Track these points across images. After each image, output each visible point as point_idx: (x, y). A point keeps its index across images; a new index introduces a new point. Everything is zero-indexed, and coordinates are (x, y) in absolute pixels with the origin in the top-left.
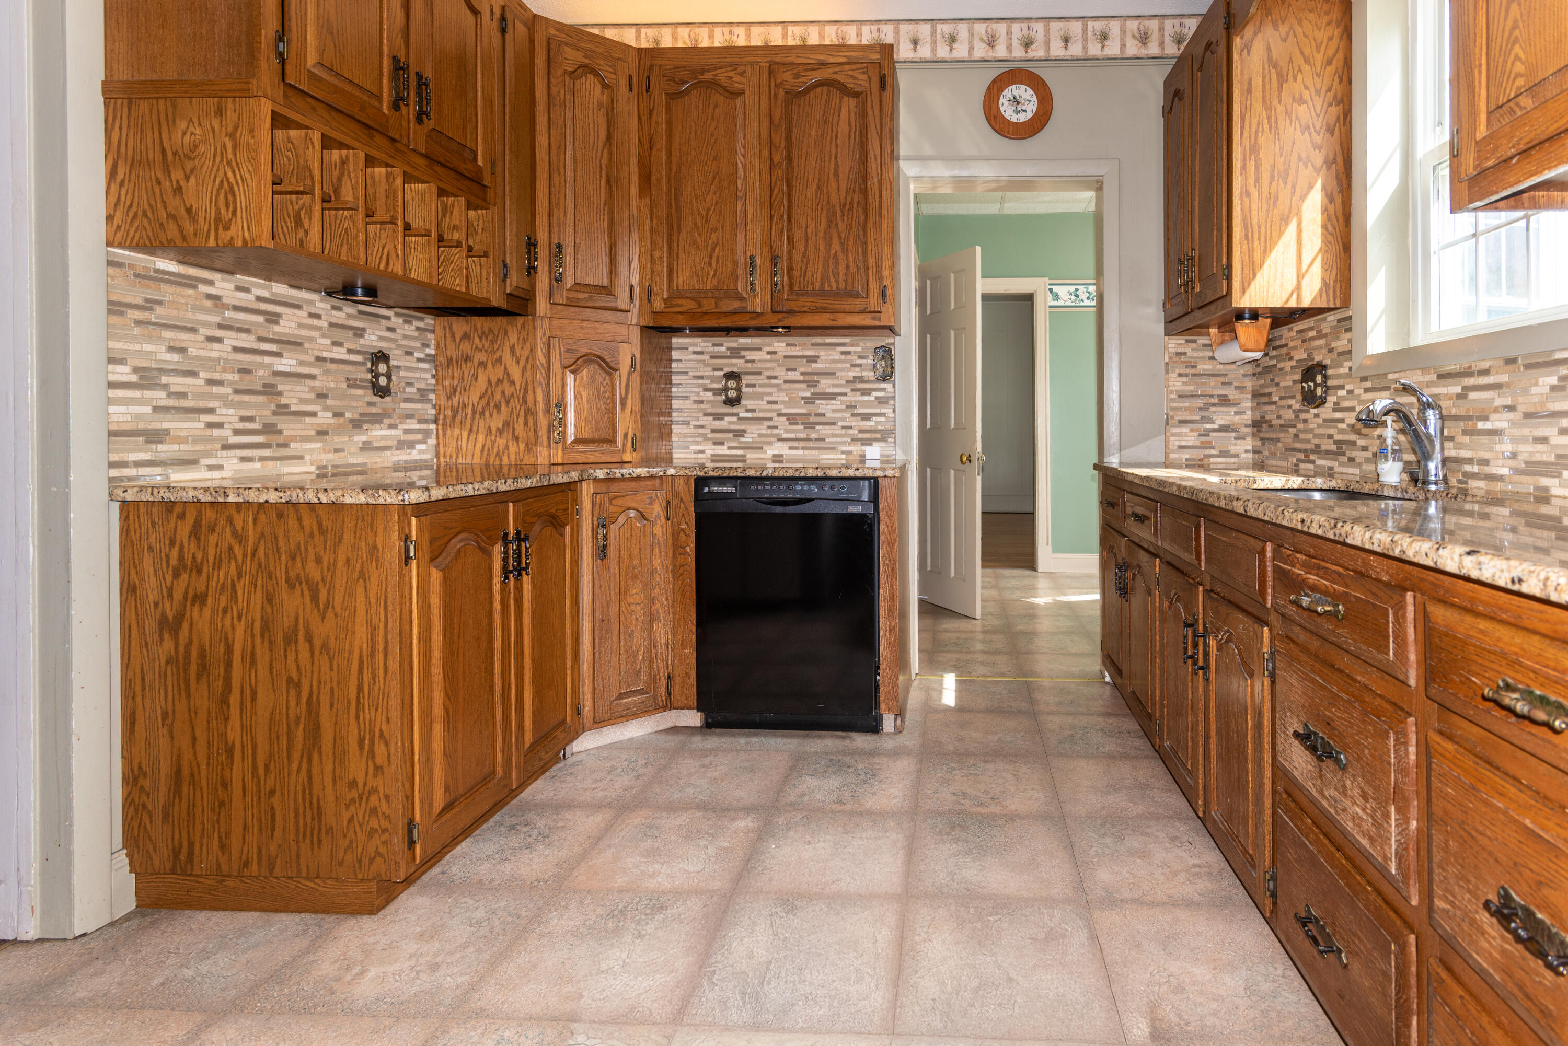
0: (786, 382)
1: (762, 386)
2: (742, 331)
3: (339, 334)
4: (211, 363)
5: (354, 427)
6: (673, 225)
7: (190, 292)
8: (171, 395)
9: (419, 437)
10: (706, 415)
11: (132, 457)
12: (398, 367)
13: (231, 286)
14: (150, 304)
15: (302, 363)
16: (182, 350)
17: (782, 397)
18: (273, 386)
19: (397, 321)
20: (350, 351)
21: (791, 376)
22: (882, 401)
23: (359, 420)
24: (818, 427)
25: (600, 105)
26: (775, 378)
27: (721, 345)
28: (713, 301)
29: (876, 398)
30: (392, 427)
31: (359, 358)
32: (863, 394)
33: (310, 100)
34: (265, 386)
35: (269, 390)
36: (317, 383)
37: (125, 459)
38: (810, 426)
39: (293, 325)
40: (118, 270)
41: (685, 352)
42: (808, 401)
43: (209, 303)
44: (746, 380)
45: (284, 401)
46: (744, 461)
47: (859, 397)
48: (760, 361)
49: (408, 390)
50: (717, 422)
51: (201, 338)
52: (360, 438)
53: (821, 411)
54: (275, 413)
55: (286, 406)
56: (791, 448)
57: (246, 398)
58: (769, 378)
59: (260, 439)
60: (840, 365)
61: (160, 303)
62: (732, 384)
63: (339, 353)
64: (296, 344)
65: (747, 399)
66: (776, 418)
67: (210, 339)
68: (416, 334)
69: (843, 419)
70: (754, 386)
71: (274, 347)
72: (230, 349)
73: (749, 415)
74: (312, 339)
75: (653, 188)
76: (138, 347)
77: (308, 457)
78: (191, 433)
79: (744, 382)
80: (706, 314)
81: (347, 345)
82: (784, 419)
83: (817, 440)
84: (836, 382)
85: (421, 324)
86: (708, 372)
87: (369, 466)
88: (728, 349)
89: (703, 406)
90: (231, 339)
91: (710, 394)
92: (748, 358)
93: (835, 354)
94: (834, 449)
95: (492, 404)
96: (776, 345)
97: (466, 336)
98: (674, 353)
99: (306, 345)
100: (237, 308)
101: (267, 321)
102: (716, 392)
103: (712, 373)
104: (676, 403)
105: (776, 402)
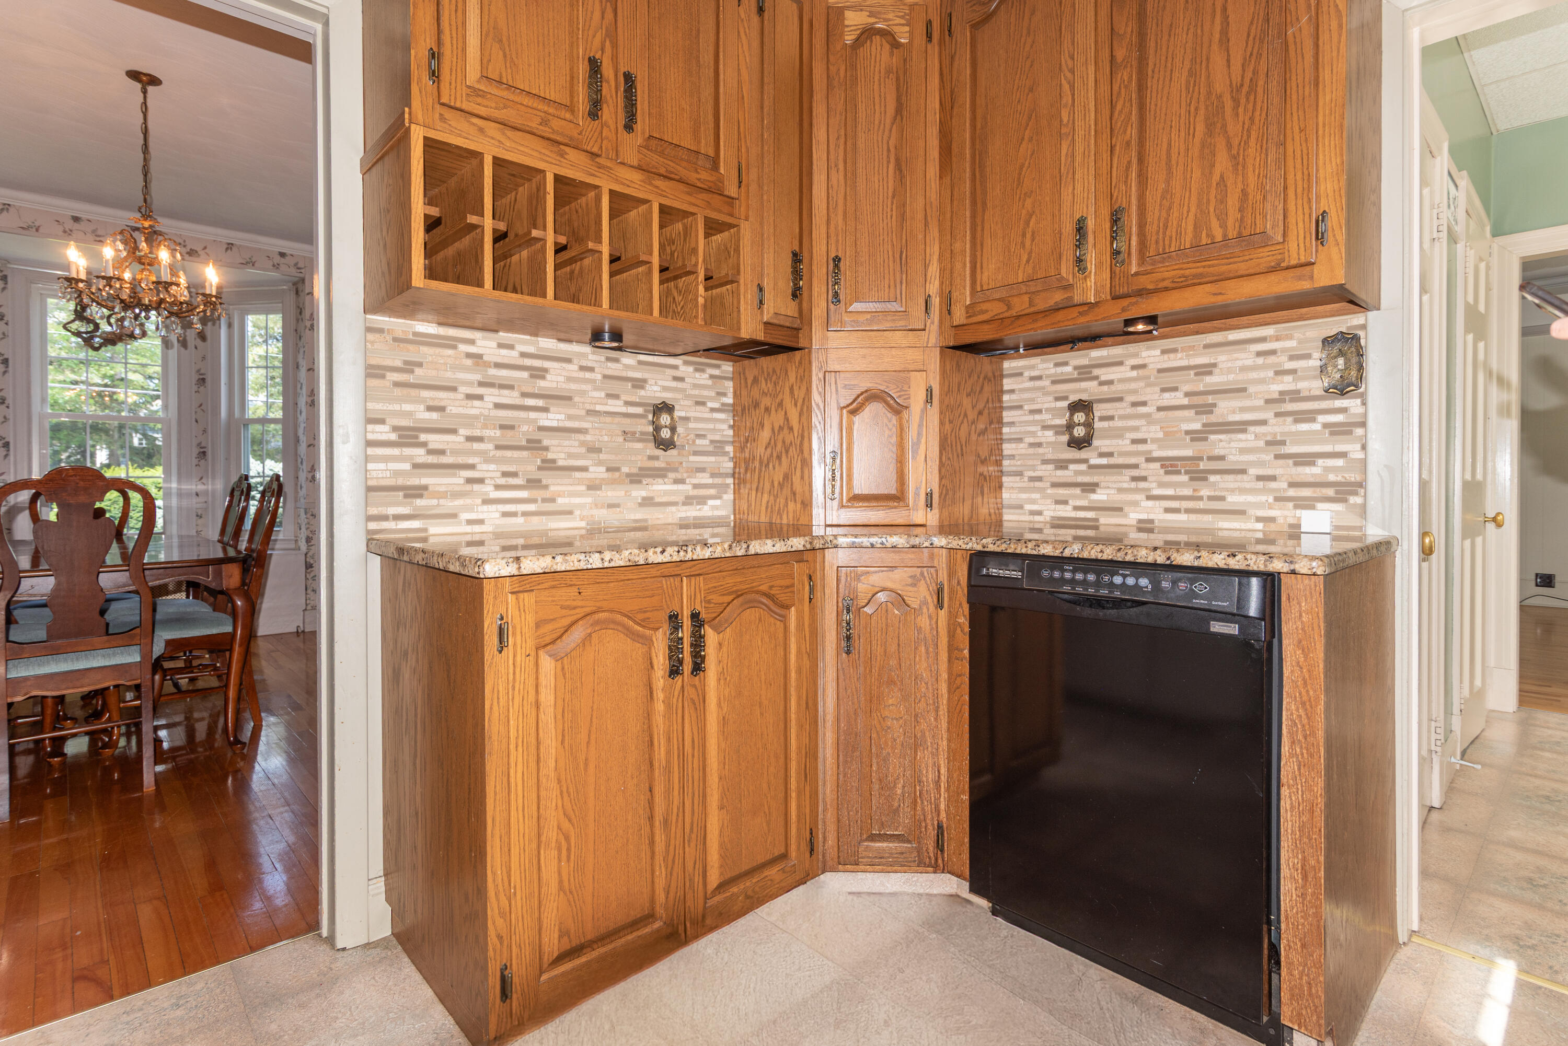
0: (1160, 409)
1: (1122, 417)
2: (1093, 339)
3: (616, 387)
4: (470, 420)
5: (632, 482)
6: (978, 203)
7: (450, 352)
8: (430, 452)
9: (712, 492)
10: (1045, 462)
11: (392, 511)
12: (686, 419)
13: (494, 344)
14: (409, 366)
15: (570, 417)
16: (442, 409)
17: (1155, 432)
18: (539, 441)
19: (686, 370)
20: (627, 403)
21: (1169, 399)
22: (1339, 431)
23: (637, 475)
24: (1212, 478)
25: (889, 71)
26: (1144, 404)
27: (1066, 364)
28: (1026, 298)
29: (1326, 426)
30: (677, 481)
31: (639, 410)
32: (1296, 421)
33: (475, 120)
34: (528, 441)
35: (534, 445)
36: (588, 438)
37: (384, 512)
38: (1199, 476)
39: (562, 379)
40: (377, 335)
41: (1019, 379)
42: (1197, 436)
43: (469, 362)
44: (1099, 410)
45: (550, 456)
46: (1096, 528)
47: (1289, 426)
48: (1121, 381)
49: (698, 442)
50: (1060, 473)
51: (462, 396)
52: (639, 493)
53: (1218, 452)
54: (540, 468)
55: (554, 461)
56: (1167, 510)
57: (509, 453)
58: (1135, 404)
59: (523, 494)
60: (1254, 375)
61: (420, 365)
62: (1080, 417)
63: (616, 406)
64: (565, 399)
65: (1102, 438)
66: (1144, 465)
67: (469, 397)
68: (710, 382)
69: (1261, 464)
70: (1111, 418)
71: (540, 403)
72: (491, 406)
73: (1104, 461)
74: (583, 393)
75: (954, 159)
76: (397, 407)
77: (577, 513)
78: (450, 488)
79: (1097, 414)
80: (1018, 317)
81: (624, 397)
82: (1157, 465)
83: (1211, 498)
84: (1247, 403)
85: (716, 372)
86: (1047, 403)
87: (650, 523)
88: (1076, 368)
89: (1041, 450)
90: (492, 396)
91: (1050, 433)
92: (1103, 378)
93: (1246, 357)
94: (1242, 513)
95: (775, 455)
96: (1144, 354)
97: (756, 380)
98: (1005, 381)
99: (576, 399)
100: (498, 365)
101: (532, 376)
102: (1058, 430)
103: (1053, 405)
104: (1007, 448)
105: (1144, 441)
